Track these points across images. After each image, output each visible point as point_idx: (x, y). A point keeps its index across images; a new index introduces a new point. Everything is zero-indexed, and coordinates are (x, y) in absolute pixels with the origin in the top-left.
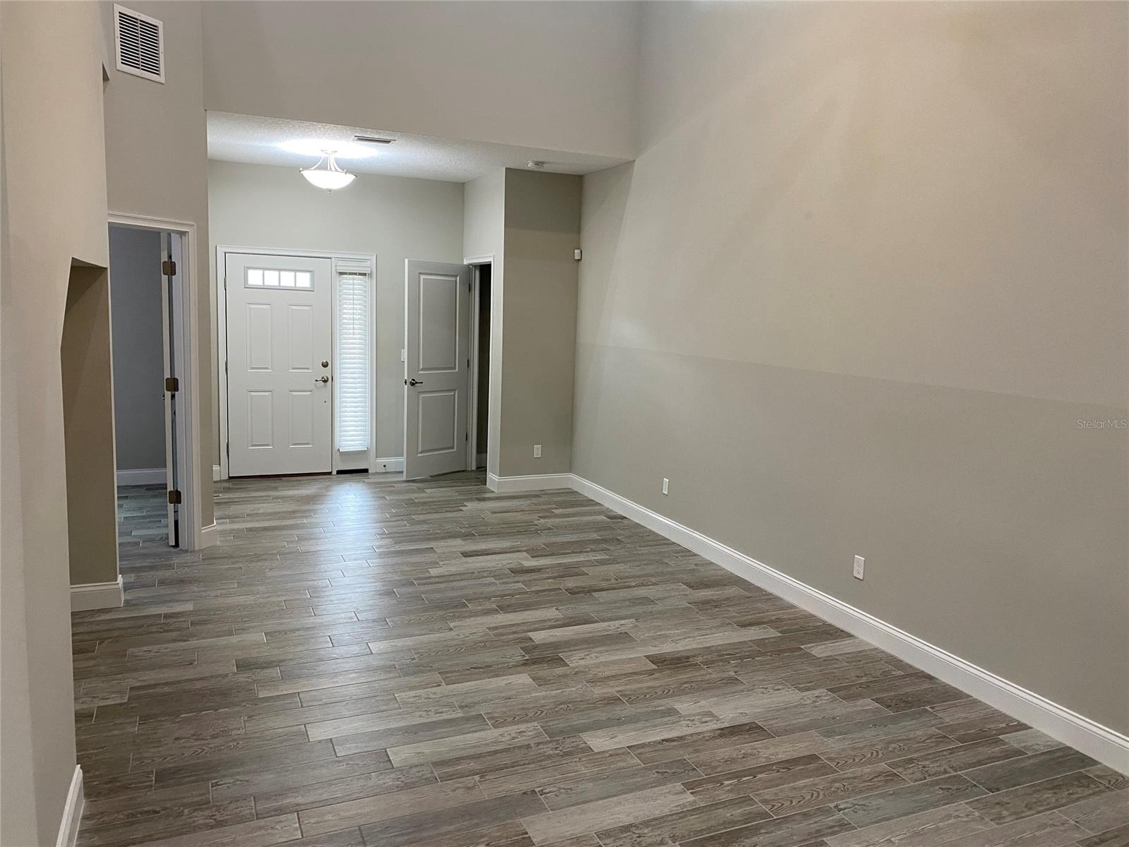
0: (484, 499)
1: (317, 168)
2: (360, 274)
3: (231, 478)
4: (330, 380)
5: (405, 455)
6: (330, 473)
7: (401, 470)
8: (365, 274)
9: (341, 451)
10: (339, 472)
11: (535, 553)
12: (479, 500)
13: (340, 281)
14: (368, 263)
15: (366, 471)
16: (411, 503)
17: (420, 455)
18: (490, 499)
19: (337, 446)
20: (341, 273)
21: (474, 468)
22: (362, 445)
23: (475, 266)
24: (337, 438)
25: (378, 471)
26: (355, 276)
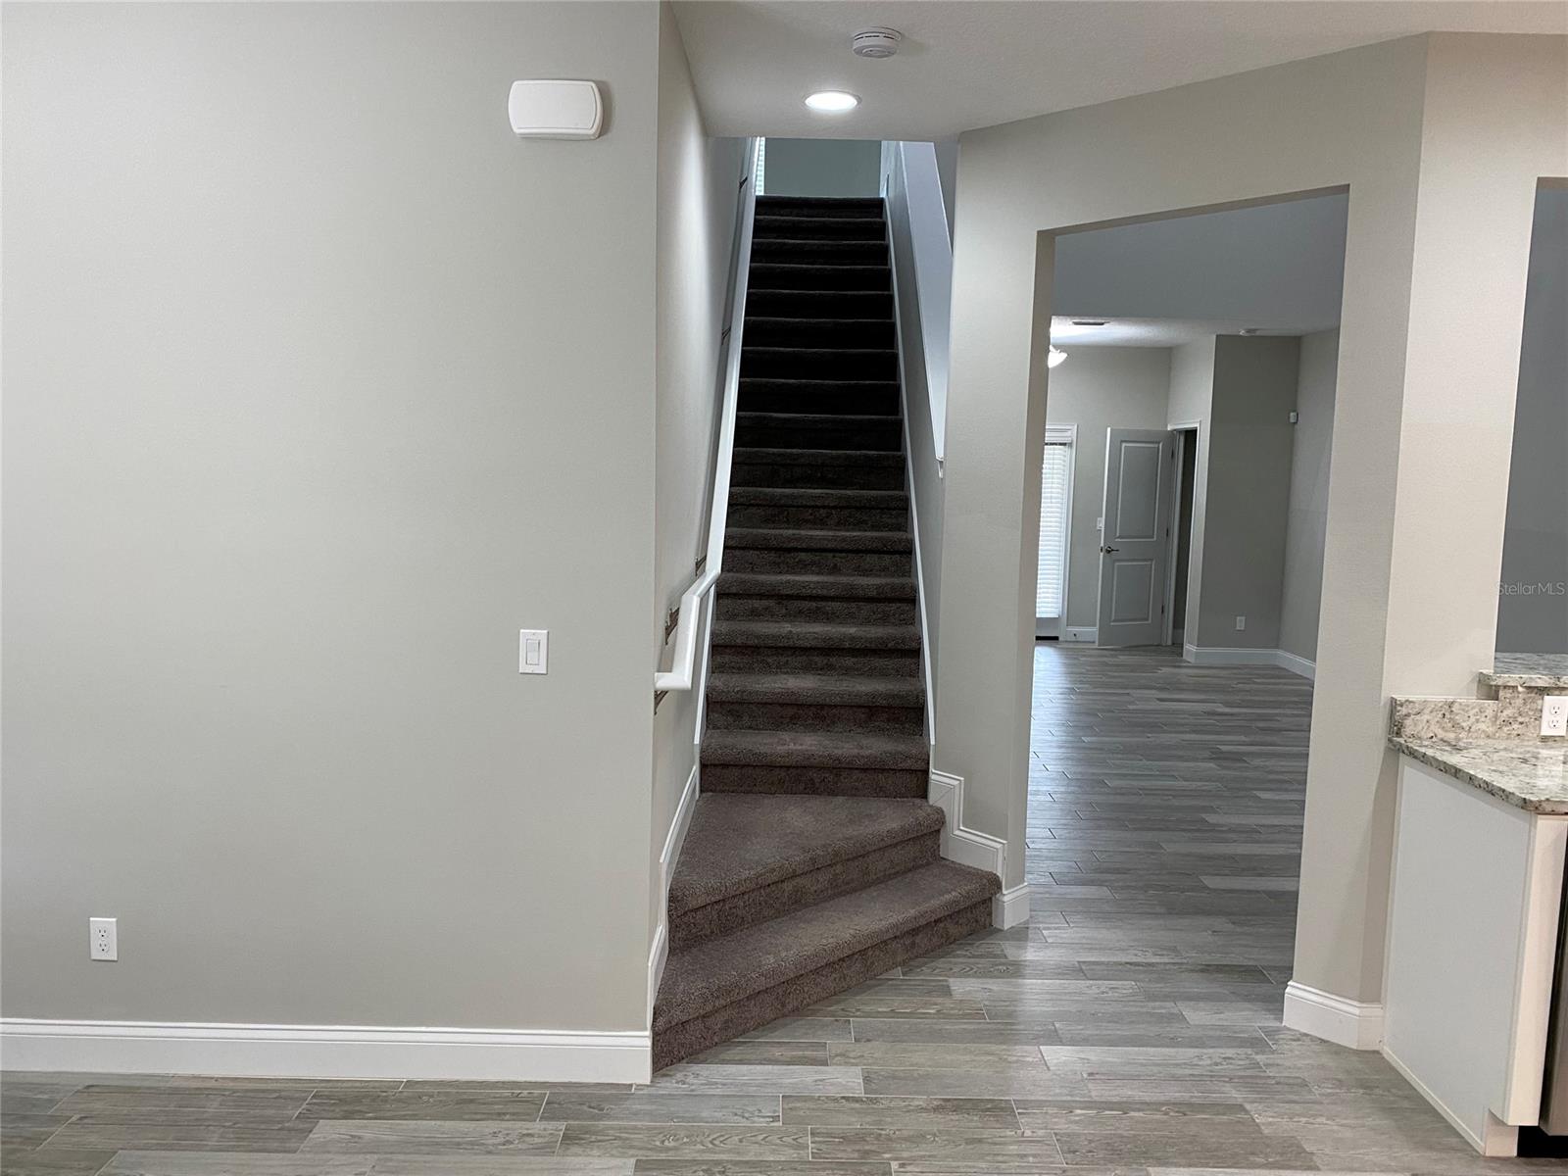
0: (1179, 667)
2: (1061, 444)
5: (1098, 626)
7: (1092, 640)
8: (1065, 444)
10: (1037, 638)
11: (1227, 704)
12: (1175, 667)
14: (1069, 433)
15: (1056, 638)
16: (1106, 664)
17: (1113, 625)
18: (1185, 667)
21: (1169, 643)
22: (1055, 612)
23: (1180, 431)
25: (1068, 639)
26: (1055, 446)
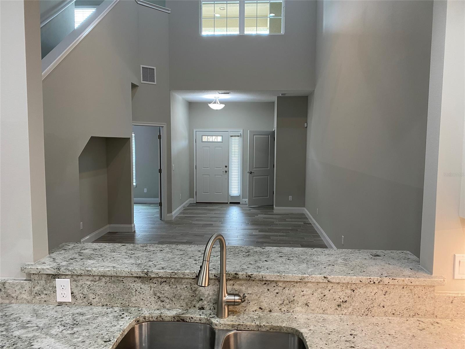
1: (213, 103)
2: (237, 136)
3: (197, 203)
4: (228, 171)
5: (248, 199)
6: (227, 203)
7: (247, 204)
8: (239, 136)
9: (231, 196)
10: (230, 203)
13: (231, 139)
14: (240, 132)
15: (239, 203)
17: (254, 198)
19: (229, 194)
20: (231, 136)
22: (238, 194)
24: (230, 191)
25: (243, 203)
26: (236, 137)
